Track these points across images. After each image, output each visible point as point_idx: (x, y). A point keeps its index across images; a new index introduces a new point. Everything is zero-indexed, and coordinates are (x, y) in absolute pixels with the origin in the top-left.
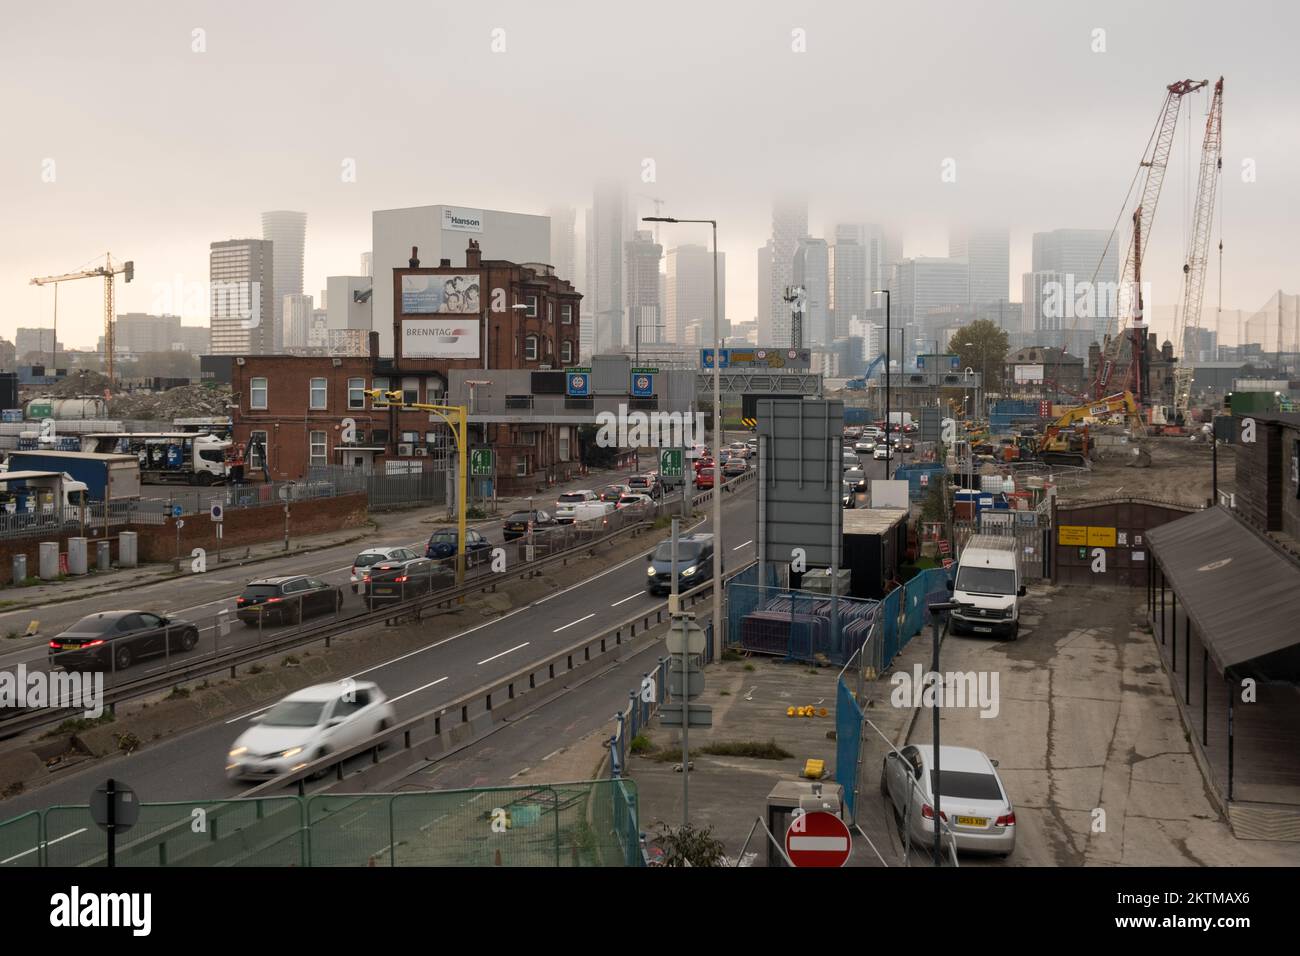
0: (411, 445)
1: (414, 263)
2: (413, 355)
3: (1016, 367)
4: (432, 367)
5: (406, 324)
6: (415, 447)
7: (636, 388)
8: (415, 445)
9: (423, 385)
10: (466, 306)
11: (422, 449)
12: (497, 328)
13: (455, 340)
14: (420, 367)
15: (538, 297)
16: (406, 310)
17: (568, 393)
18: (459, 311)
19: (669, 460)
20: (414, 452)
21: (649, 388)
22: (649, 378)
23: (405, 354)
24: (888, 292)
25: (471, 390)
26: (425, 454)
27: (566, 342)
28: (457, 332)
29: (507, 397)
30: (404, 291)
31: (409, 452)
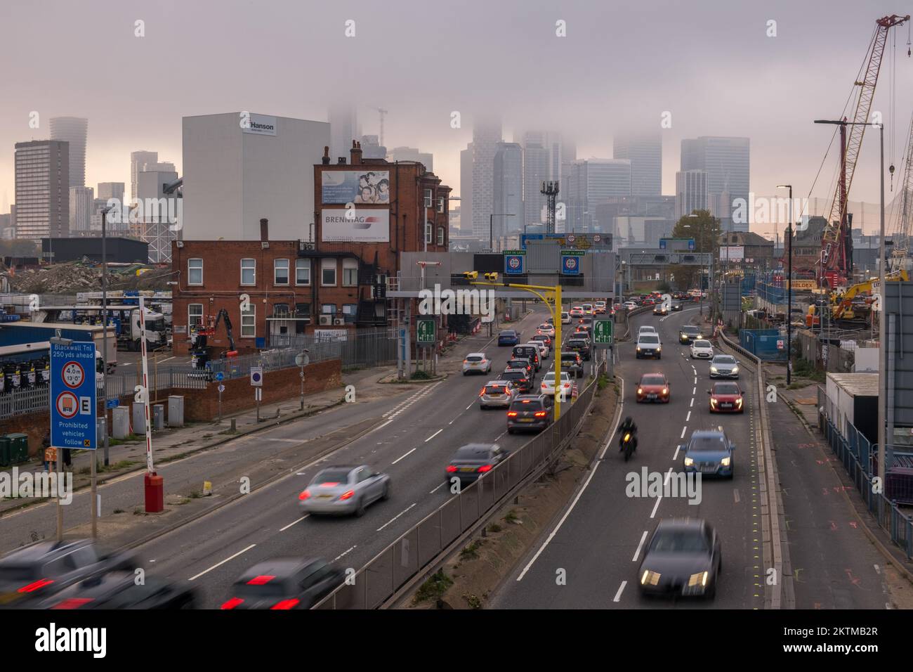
0: (330, 316)
1: (326, 160)
2: (331, 239)
3: (721, 248)
4: (347, 249)
5: (325, 213)
6: (333, 318)
7: (565, 268)
8: (334, 316)
9: (340, 265)
10: (377, 197)
11: (340, 320)
12: (405, 216)
13: (367, 226)
14: (337, 250)
15: (433, 190)
16: (325, 201)
17: (506, 272)
18: (372, 202)
19: (601, 329)
20: (333, 321)
21: (576, 268)
22: (577, 259)
23: (324, 238)
24: (790, 187)
25: (423, 270)
26: (342, 323)
27: (440, 228)
28: (370, 219)
29: (452, 275)
30: (323, 184)
31: (329, 322)
